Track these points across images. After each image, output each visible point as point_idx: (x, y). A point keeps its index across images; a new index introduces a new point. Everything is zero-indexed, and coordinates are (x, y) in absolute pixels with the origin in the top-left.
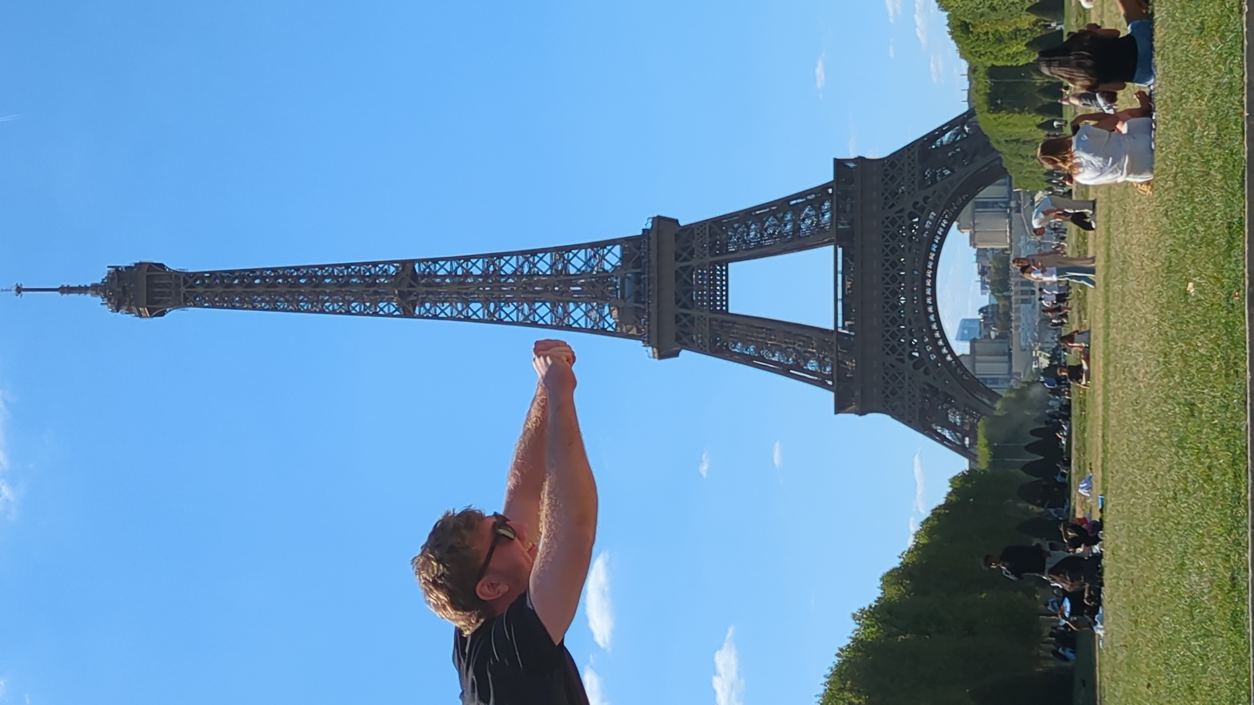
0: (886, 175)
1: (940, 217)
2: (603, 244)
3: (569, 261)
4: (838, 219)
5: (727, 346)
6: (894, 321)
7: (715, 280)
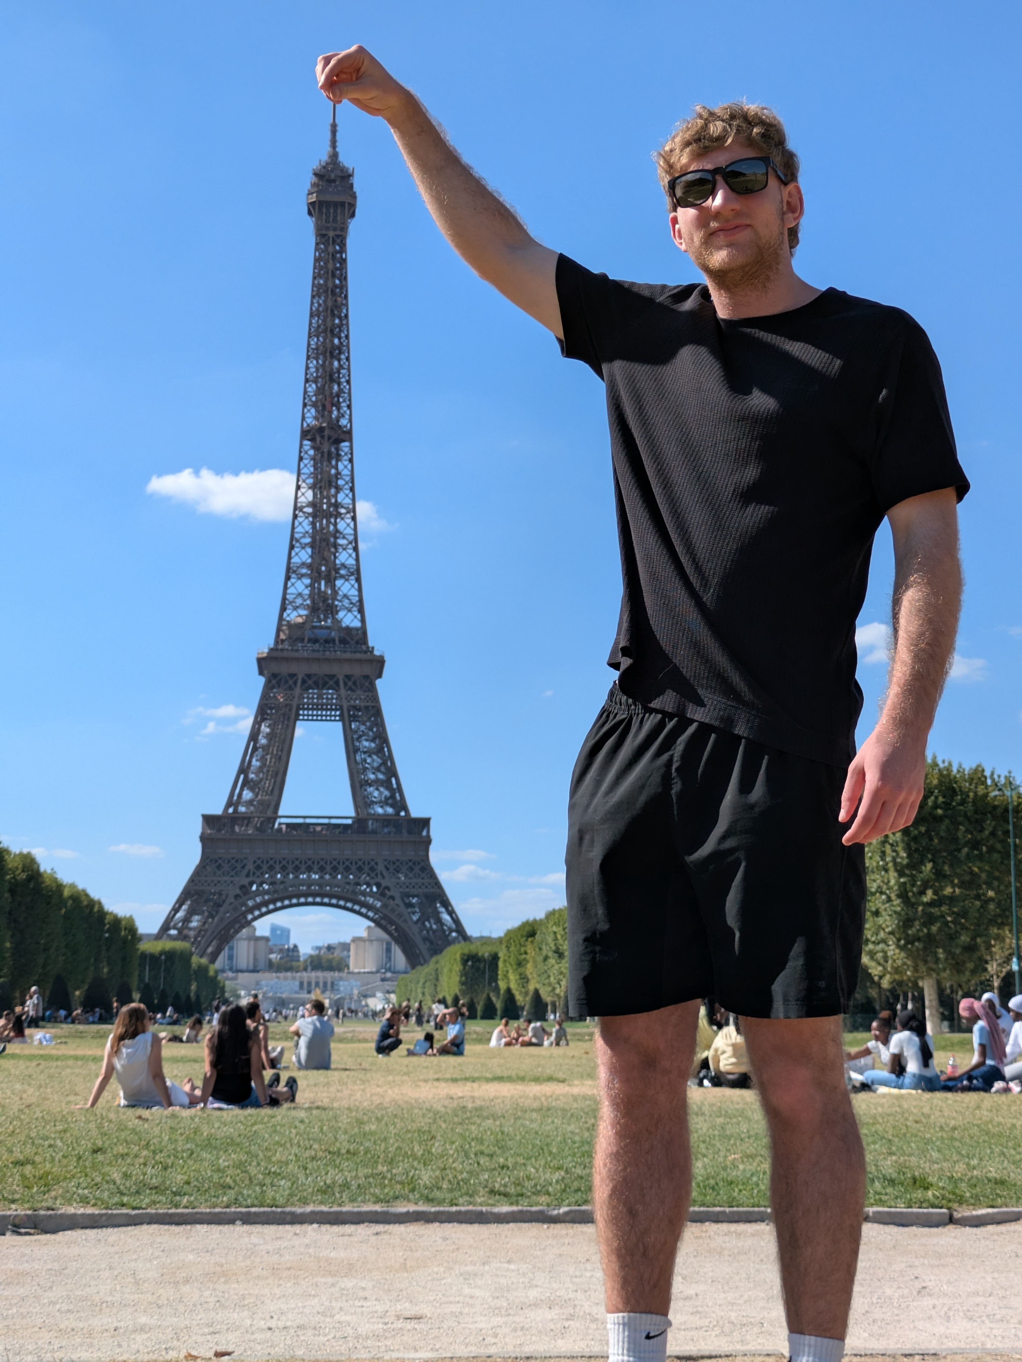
0: (414, 864)
1: (376, 911)
2: (361, 611)
3: (347, 580)
4: (377, 820)
5: (266, 719)
6: (284, 869)
7: (327, 710)
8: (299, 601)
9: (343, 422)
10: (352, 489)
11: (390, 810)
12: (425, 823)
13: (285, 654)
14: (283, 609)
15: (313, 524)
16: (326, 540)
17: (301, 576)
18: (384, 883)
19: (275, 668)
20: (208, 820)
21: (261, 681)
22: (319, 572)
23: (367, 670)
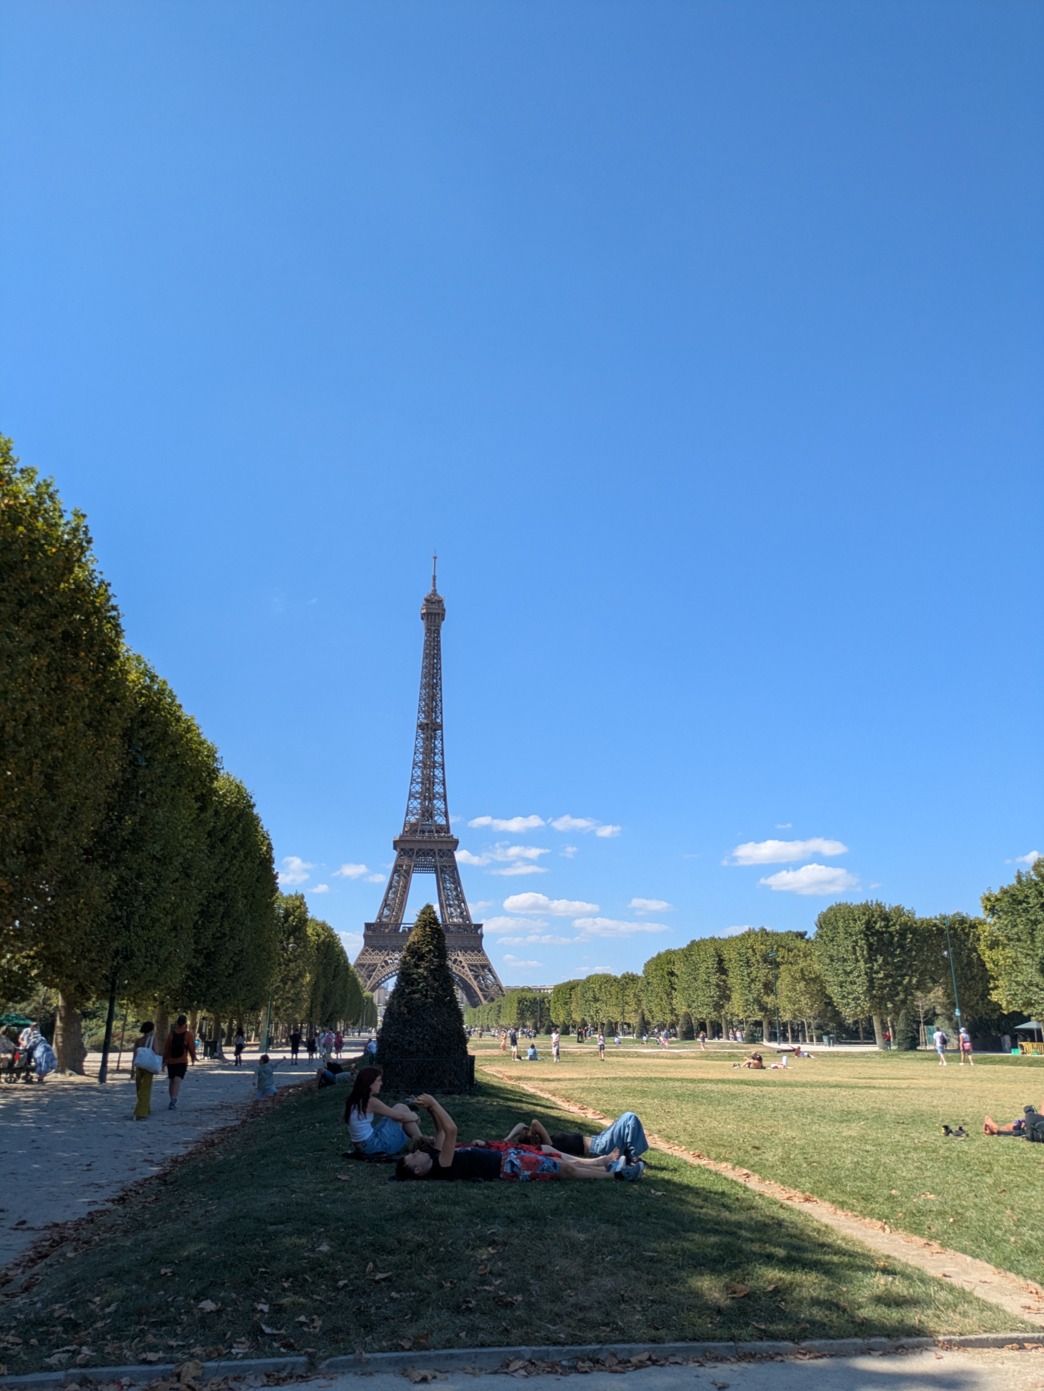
8: (415, 811)
9: (439, 720)
10: (442, 754)
11: (461, 920)
12: (480, 926)
13: (407, 838)
14: (407, 815)
15: (422, 772)
16: (429, 779)
17: (416, 798)
18: (459, 959)
20: (368, 926)
21: (395, 853)
22: (425, 797)
23: (450, 847)
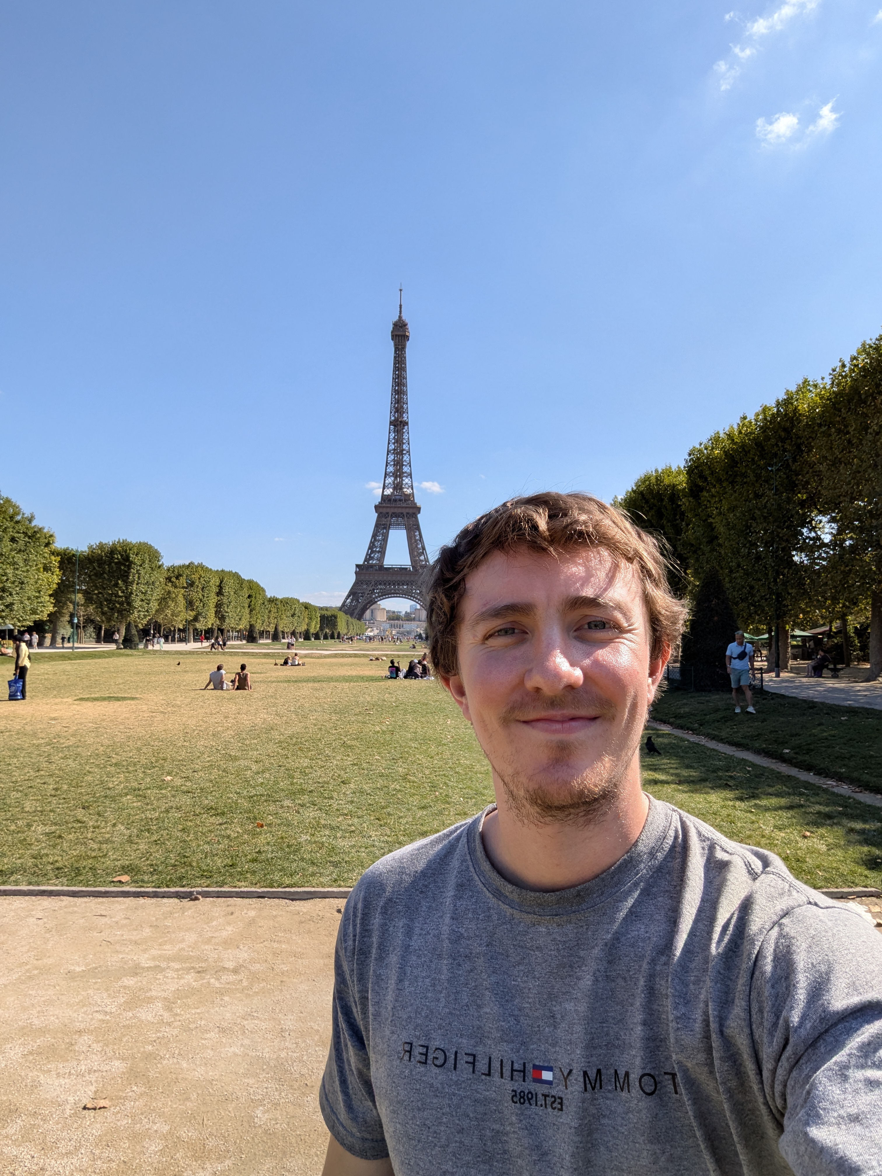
19: (381, 510)
